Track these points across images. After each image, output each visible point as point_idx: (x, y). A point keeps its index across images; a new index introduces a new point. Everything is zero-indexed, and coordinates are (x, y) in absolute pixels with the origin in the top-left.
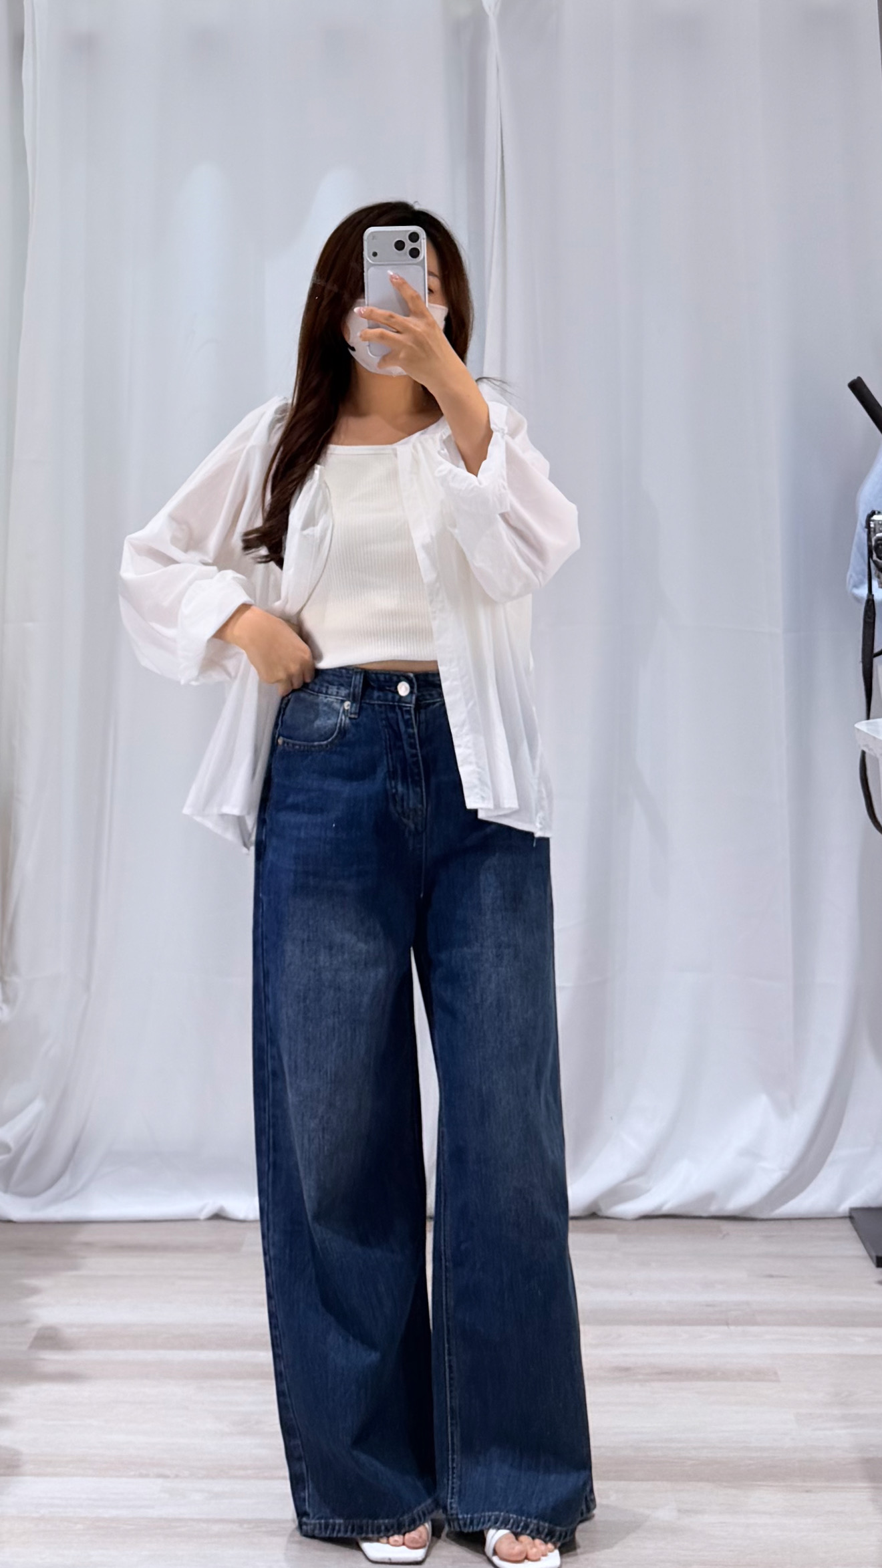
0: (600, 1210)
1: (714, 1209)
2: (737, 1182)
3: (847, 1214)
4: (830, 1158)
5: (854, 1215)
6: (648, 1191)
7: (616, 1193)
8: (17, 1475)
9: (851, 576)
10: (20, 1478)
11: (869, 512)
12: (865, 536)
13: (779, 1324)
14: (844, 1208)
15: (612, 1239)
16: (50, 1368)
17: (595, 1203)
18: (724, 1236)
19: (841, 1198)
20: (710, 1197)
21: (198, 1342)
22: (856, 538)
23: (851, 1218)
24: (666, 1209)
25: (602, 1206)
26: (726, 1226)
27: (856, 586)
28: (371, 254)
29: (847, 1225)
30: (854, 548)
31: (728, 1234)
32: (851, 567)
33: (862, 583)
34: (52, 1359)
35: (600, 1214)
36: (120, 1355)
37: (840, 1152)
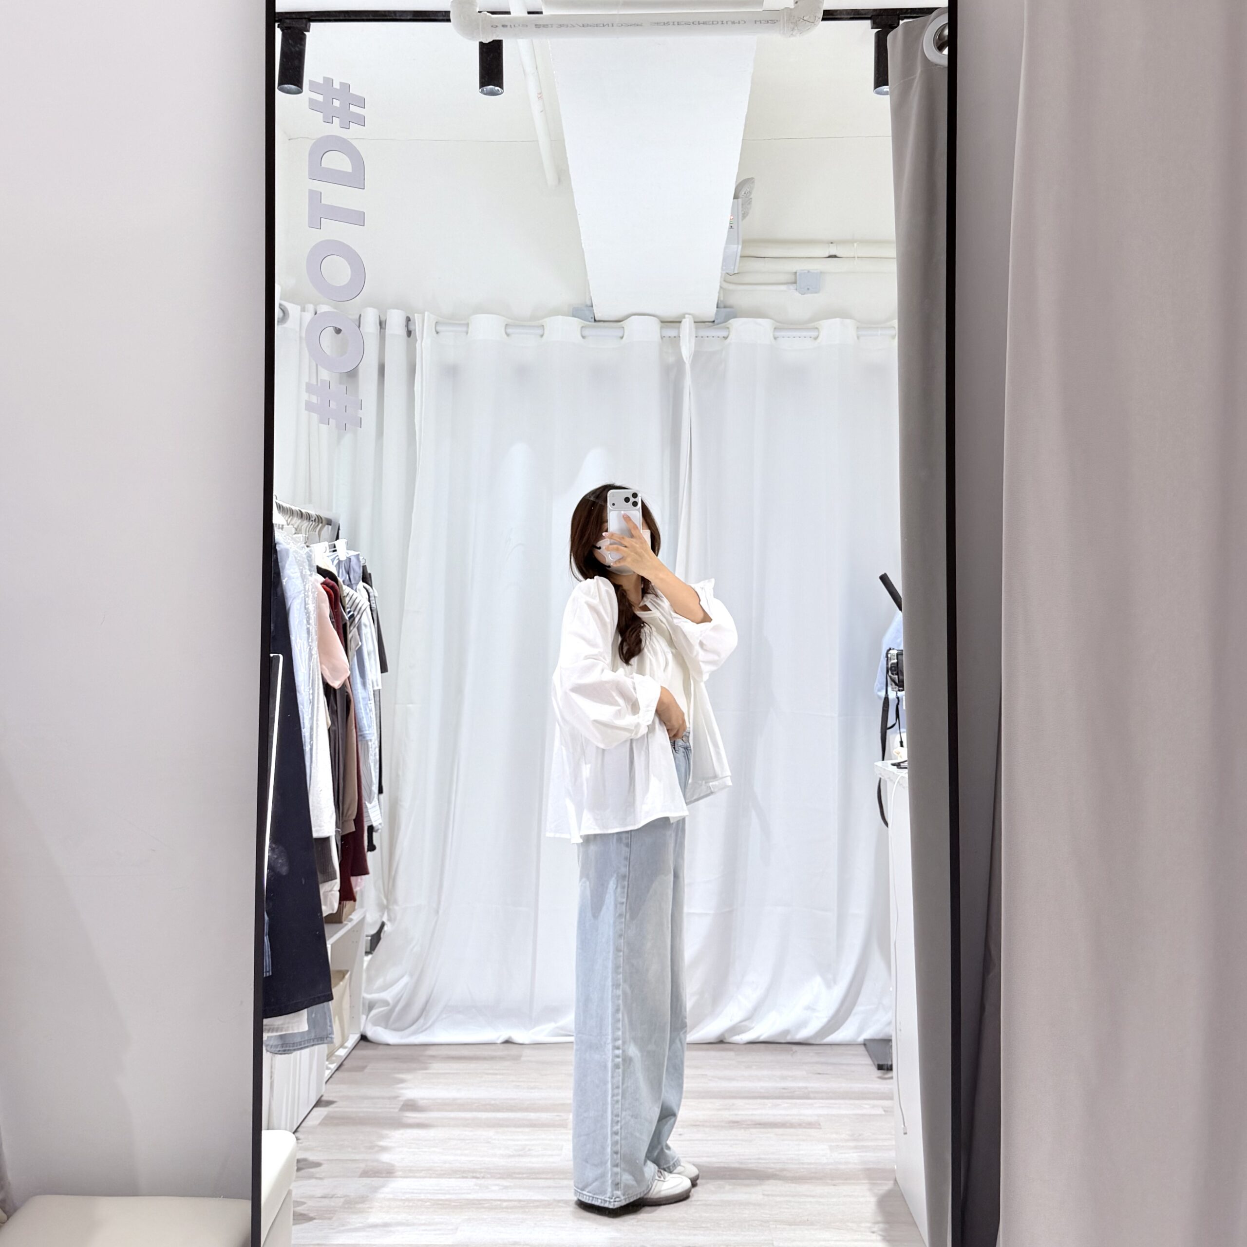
0: (725, 1039)
1: (789, 1039)
2: (803, 1024)
3: (863, 1043)
4: (854, 1012)
5: (866, 1043)
6: (753, 1028)
7: (735, 1029)
8: (392, 1177)
9: (877, 685)
10: (394, 1179)
11: (888, 648)
12: (885, 663)
13: (822, 1099)
14: (861, 1039)
15: (732, 1054)
16: (410, 1121)
17: (723, 1035)
18: (794, 1052)
19: (859, 1034)
20: (787, 1032)
21: (496, 1108)
22: (880, 664)
23: (865, 1045)
24: (762, 1039)
25: (726, 1036)
26: (795, 1048)
27: (879, 690)
28: (611, 505)
29: (863, 1048)
30: (879, 669)
31: (796, 1051)
32: (877, 681)
33: (882, 689)
34: (412, 1116)
35: (725, 1041)
36: (453, 1115)
37: (858, 1009)
